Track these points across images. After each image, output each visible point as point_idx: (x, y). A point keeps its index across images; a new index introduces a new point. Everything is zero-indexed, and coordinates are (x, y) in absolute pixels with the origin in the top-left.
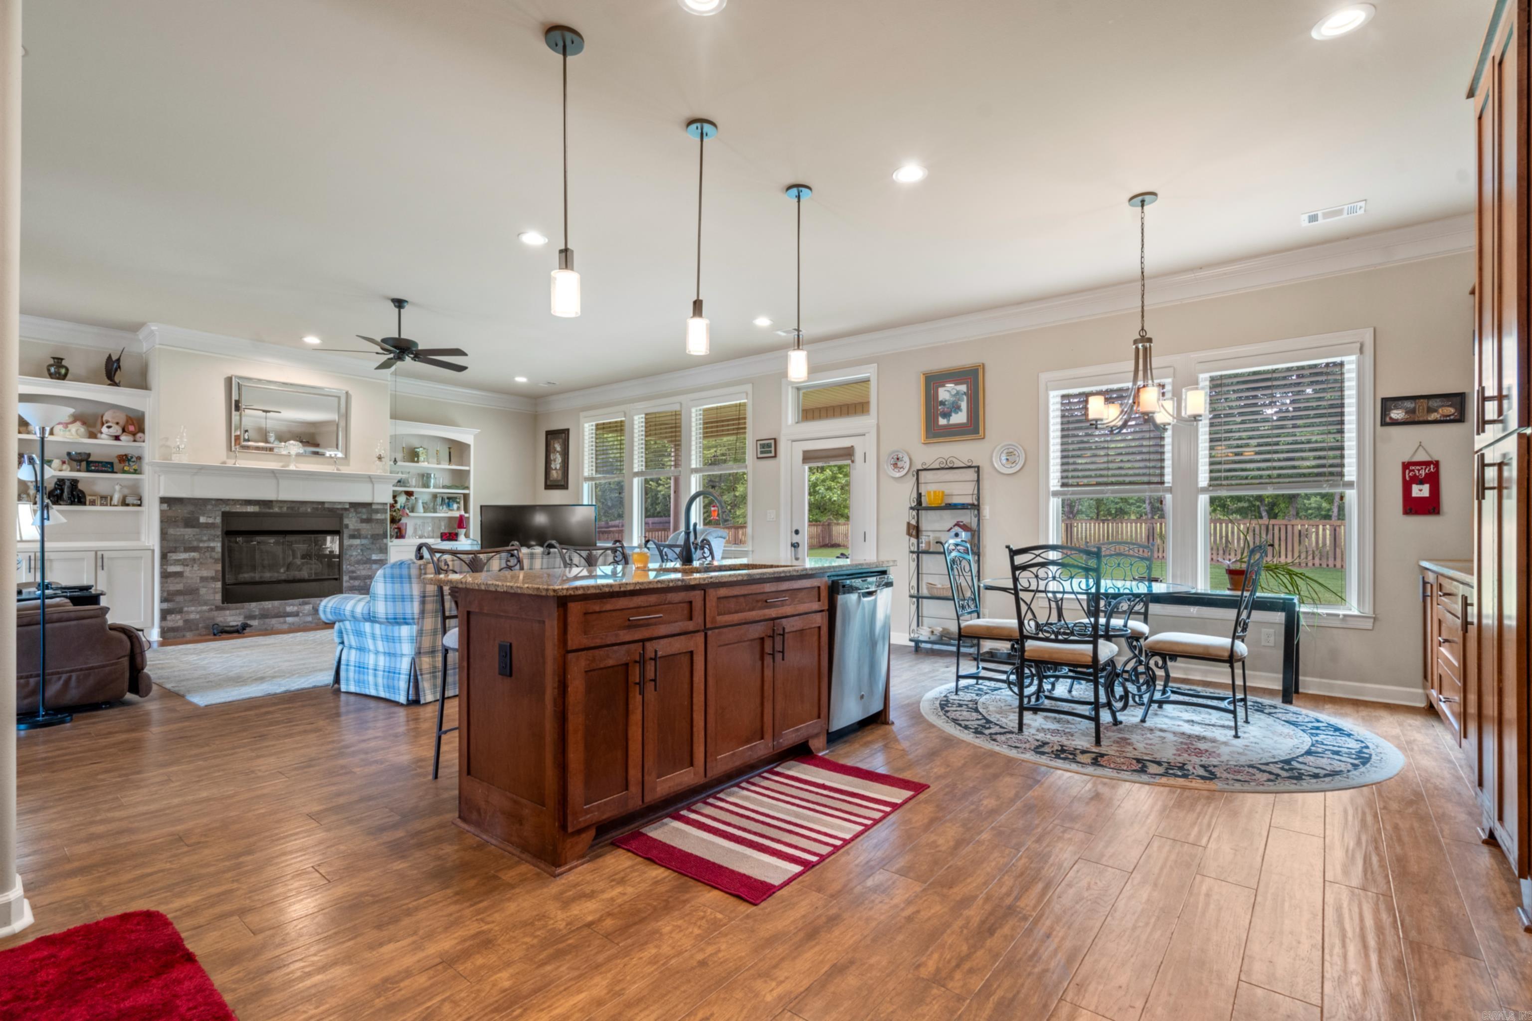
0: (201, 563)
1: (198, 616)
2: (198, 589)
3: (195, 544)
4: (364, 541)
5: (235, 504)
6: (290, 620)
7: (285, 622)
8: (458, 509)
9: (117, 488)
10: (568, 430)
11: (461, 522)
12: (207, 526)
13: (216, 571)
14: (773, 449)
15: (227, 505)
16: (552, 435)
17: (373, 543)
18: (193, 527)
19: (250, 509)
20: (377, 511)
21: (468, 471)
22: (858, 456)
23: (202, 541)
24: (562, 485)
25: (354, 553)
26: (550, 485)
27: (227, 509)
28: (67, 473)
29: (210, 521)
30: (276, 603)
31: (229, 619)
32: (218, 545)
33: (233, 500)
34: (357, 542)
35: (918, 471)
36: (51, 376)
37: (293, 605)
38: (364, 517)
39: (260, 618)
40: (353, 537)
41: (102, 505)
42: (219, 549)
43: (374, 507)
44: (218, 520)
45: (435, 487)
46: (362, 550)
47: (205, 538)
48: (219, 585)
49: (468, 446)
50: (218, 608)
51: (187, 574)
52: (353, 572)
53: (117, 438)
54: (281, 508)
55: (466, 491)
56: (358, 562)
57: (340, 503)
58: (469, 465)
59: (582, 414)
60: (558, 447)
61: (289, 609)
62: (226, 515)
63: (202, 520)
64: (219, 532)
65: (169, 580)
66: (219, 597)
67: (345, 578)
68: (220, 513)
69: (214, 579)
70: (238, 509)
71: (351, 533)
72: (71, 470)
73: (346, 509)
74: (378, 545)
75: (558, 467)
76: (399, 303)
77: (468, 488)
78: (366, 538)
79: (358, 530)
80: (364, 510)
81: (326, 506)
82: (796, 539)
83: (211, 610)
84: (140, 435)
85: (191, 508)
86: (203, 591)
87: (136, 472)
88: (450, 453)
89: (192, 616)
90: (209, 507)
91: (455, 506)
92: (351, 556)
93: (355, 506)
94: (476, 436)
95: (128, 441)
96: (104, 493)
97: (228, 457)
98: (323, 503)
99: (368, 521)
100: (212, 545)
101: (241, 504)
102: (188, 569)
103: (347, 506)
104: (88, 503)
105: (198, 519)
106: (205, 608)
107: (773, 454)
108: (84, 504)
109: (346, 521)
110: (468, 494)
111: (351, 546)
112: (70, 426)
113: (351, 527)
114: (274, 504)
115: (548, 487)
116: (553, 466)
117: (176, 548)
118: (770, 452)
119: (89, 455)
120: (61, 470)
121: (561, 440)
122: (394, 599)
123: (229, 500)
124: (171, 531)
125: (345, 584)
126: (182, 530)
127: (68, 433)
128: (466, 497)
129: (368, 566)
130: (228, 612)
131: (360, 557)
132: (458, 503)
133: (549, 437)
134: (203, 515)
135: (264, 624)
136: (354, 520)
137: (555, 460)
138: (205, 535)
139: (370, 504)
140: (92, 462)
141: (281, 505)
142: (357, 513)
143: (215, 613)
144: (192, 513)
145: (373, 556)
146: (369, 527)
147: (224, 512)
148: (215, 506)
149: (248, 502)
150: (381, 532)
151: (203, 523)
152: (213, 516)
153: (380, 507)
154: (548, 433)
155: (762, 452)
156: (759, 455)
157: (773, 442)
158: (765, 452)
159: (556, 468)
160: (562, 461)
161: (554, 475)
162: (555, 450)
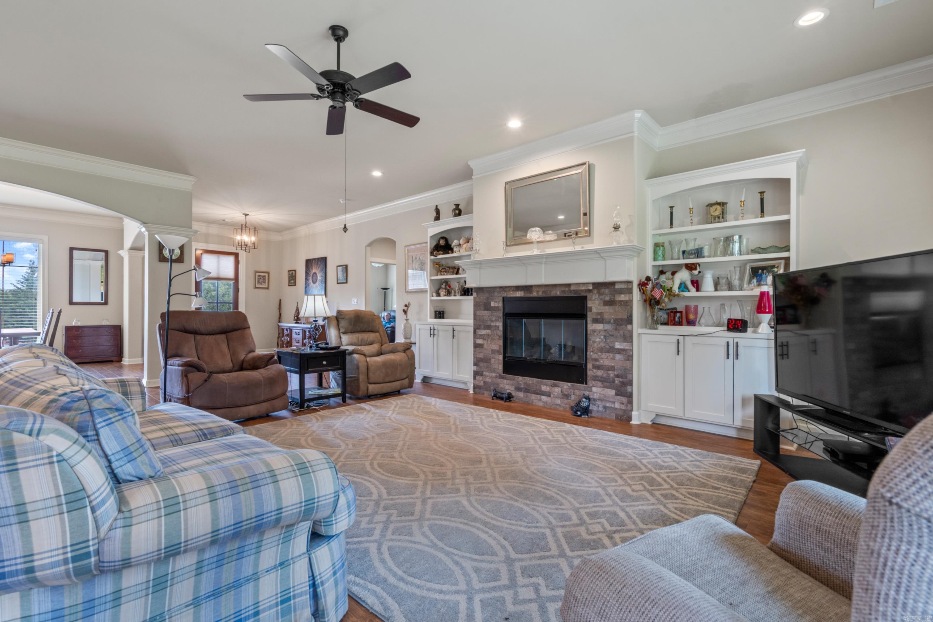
0: (492, 339)
1: (490, 381)
2: (490, 359)
3: (489, 323)
4: (608, 327)
5: (509, 291)
6: (544, 398)
7: (540, 400)
12: (496, 309)
13: (500, 346)
15: (506, 291)
17: (616, 329)
18: (488, 310)
19: (519, 294)
20: (620, 292)
23: (492, 321)
25: (598, 340)
27: (505, 295)
29: (496, 305)
30: (535, 380)
31: (507, 387)
32: (500, 324)
33: (508, 287)
34: (600, 327)
37: (547, 385)
38: (607, 298)
39: (524, 392)
40: (596, 321)
42: (501, 328)
43: (617, 286)
44: (501, 304)
45: (740, 253)
46: (605, 336)
47: (494, 319)
48: (501, 357)
49: (788, 183)
50: (501, 377)
51: (485, 346)
52: (596, 360)
54: (538, 292)
55: (785, 253)
56: (601, 350)
57: (584, 284)
61: (544, 388)
62: (504, 300)
63: (493, 304)
64: (500, 314)
65: (478, 349)
66: (501, 367)
67: (589, 366)
68: (501, 298)
69: (498, 352)
70: (512, 294)
71: (595, 317)
73: (589, 291)
74: (621, 332)
77: (788, 247)
78: (609, 322)
79: (601, 314)
80: (607, 291)
81: (572, 288)
83: (496, 377)
85: (487, 295)
86: (493, 361)
88: (762, 200)
89: (488, 380)
90: (496, 294)
92: (595, 342)
93: (598, 286)
94: (799, 165)
98: (569, 285)
99: (611, 303)
100: (497, 324)
101: (513, 290)
102: (485, 342)
103: (591, 288)
105: (490, 304)
106: (494, 375)
109: (589, 304)
110: (790, 258)
111: (594, 331)
113: (594, 310)
114: (534, 288)
117: (480, 325)
123: (506, 287)
124: (478, 313)
125: (589, 373)
126: (483, 312)
129: (611, 355)
130: (505, 381)
131: (602, 345)
134: (493, 300)
135: (527, 397)
136: (597, 302)
138: (494, 316)
139: (613, 284)
141: (538, 289)
142: (600, 294)
143: (499, 380)
144: (488, 299)
145: (616, 343)
146: (611, 311)
147: (503, 298)
148: (499, 292)
149: (518, 288)
150: (625, 317)
151: (493, 307)
152: (497, 300)
153: (623, 286)
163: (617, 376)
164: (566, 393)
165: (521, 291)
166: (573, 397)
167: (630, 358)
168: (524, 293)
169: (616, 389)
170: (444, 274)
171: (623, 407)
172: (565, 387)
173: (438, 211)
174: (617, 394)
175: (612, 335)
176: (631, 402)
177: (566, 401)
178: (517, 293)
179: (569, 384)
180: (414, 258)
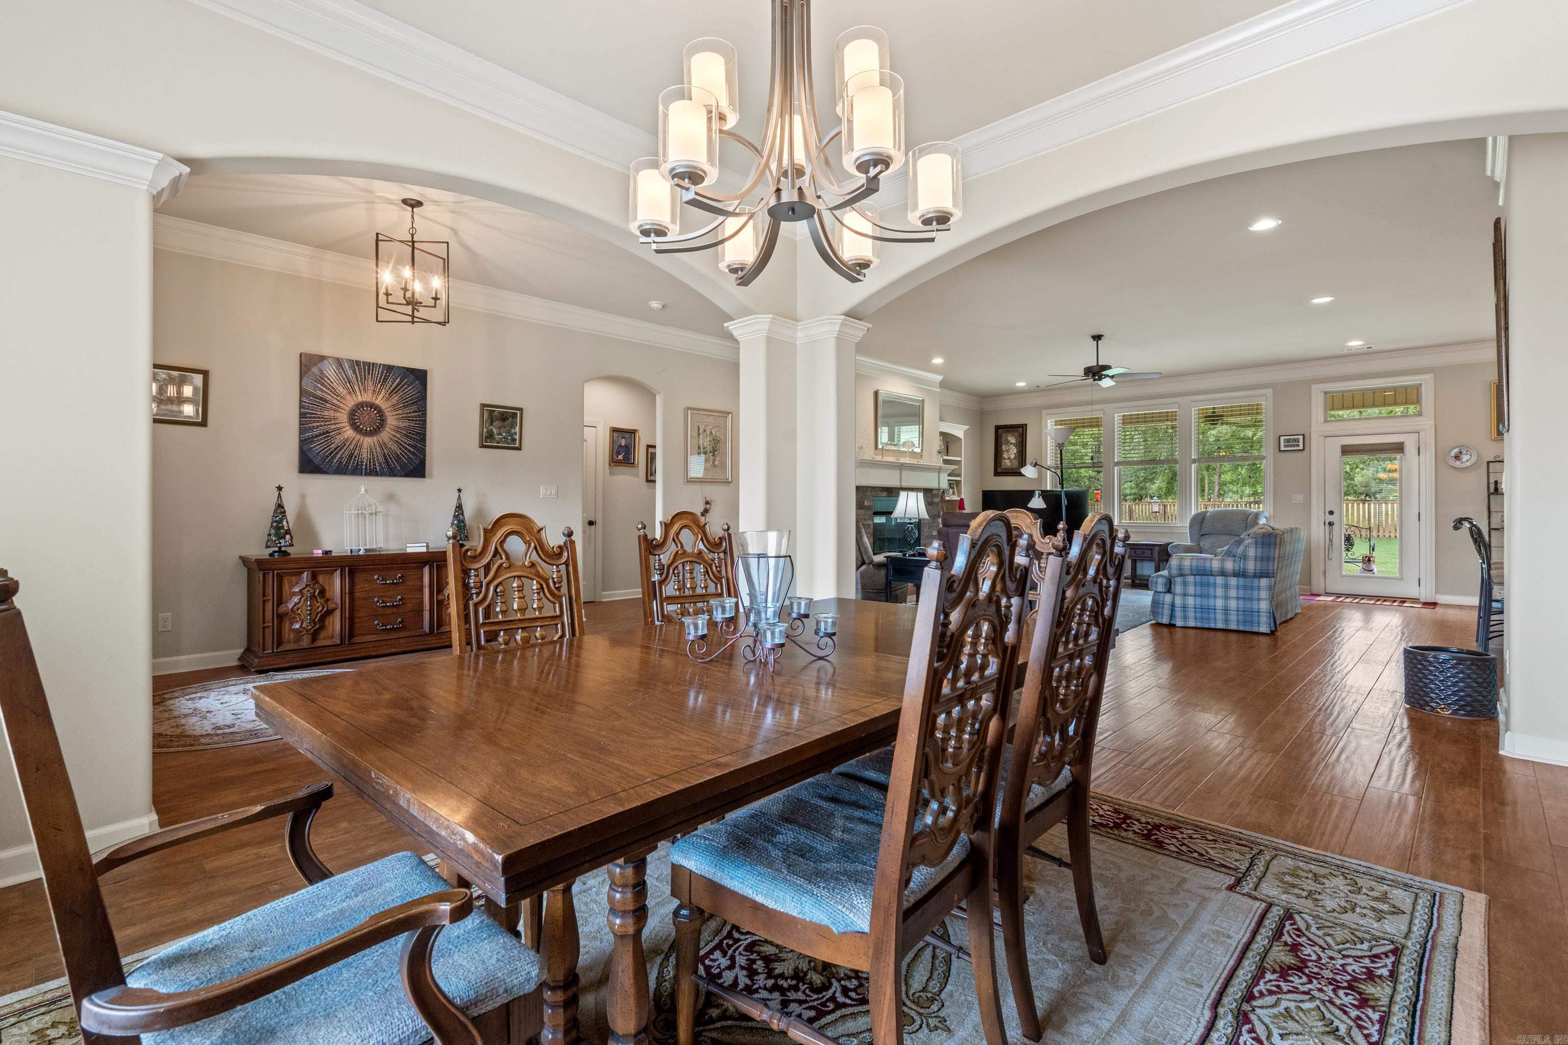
3: (863, 522)
5: (878, 491)
10: (1025, 425)
11: (961, 505)
12: (868, 508)
14: (1301, 444)
15: (875, 491)
16: (1001, 431)
17: (933, 522)
18: (865, 509)
20: (935, 496)
21: (960, 462)
22: (1410, 449)
23: (866, 520)
24: (1018, 472)
26: (999, 471)
27: (875, 494)
29: (869, 504)
33: (879, 488)
35: (1488, 463)
43: (934, 492)
49: (959, 440)
55: (959, 479)
58: (960, 456)
59: (1044, 412)
60: (1012, 440)
63: (867, 503)
70: (879, 494)
75: (1012, 456)
76: (1099, 338)
77: (959, 476)
82: (1330, 518)
85: (861, 494)
88: (948, 446)
91: (951, 491)
93: (926, 491)
94: (965, 432)
100: (869, 522)
101: (880, 491)
105: (864, 503)
107: (1301, 447)
110: (961, 481)
115: (997, 474)
116: (1005, 455)
118: (1298, 446)
121: (1016, 434)
122: (1262, 559)
123: (877, 488)
128: (958, 483)
133: (1000, 431)
137: (1008, 451)
138: (867, 514)
144: (864, 498)
147: (872, 497)
148: (868, 492)
149: (883, 489)
151: (866, 506)
152: (870, 500)
153: (936, 492)
154: (998, 428)
155: (1286, 446)
156: (1282, 448)
157: (1301, 438)
158: (1291, 446)
159: (1009, 458)
160: (1018, 451)
161: (1007, 463)
162: (1008, 442)
165: (885, 492)
168: (888, 493)
178: (883, 493)
180: (701, 430)
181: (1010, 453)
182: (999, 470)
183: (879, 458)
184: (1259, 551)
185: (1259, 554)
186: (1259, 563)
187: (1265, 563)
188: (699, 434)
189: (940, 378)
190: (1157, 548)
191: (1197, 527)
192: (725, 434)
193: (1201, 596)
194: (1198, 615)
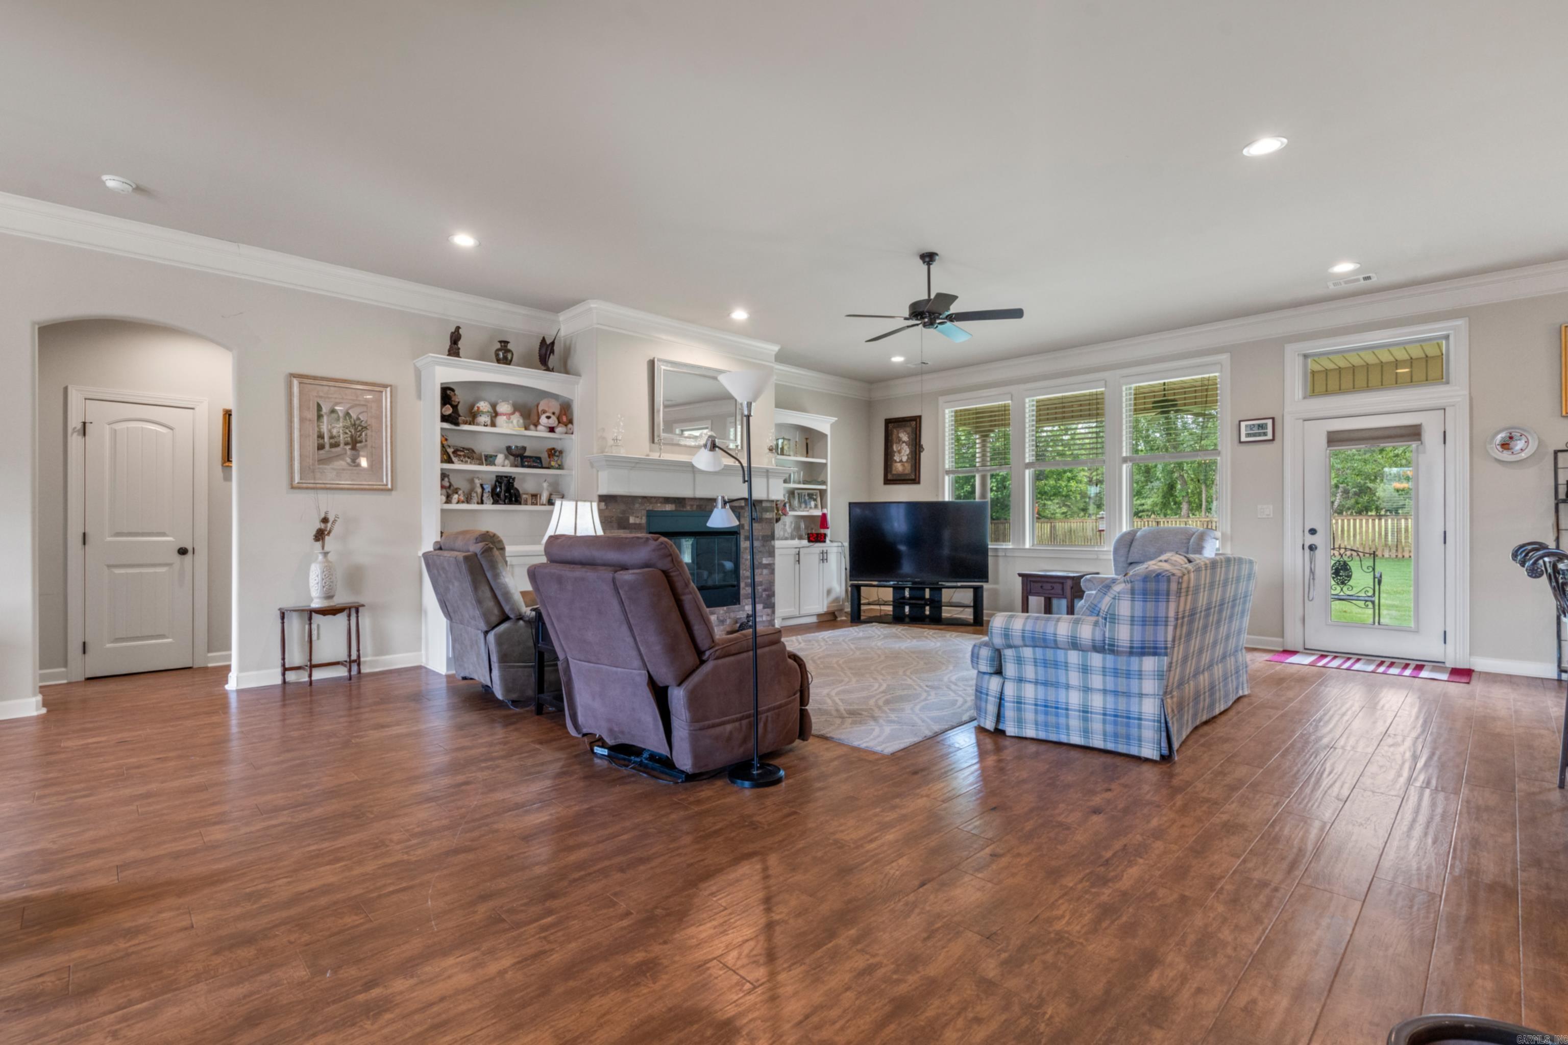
4: (756, 544)
5: (656, 503)
8: (816, 506)
9: (545, 485)
10: (920, 417)
11: (823, 521)
12: (636, 527)
14: (1269, 430)
15: (651, 503)
16: (892, 425)
17: (763, 546)
18: (624, 528)
19: (669, 507)
20: (766, 510)
21: (825, 465)
22: (1431, 436)
24: (914, 479)
26: (891, 479)
27: (650, 507)
28: (508, 470)
29: (638, 521)
33: (655, 497)
35: (1556, 452)
36: (499, 361)
40: (747, 538)
41: (533, 504)
43: (764, 504)
44: (644, 520)
45: (794, 482)
49: (825, 436)
52: (748, 577)
53: (552, 430)
54: (692, 506)
55: (823, 487)
58: (826, 458)
59: (941, 400)
60: (904, 437)
62: (650, 515)
63: (632, 520)
67: (742, 585)
68: (645, 512)
70: (660, 507)
71: (746, 534)
72: (511, 466)
74: (767, 548)
75: (905, 459)
76: (928, 258)
77: (824, 483)
78: (758, 539)
82: (1310, 540)
84: (570, 426)
85: (622, 507)
87: (560, 467)
88: (807, 444)
90: (637, 506)
91: (813, 503)
94: (832, 426)
95: (561, 433)
96: (534, 492)
97: (651, 450)
99: (759, 520)
101: (661, 503)
103: (743, 504)
104: (522, 502)
105: (628, 519)
107: (1270, 437)
108: (520, 503)
110: (825, 491)
111: (746, 549)
112: (512, 417)
113: (746, 527)
114: (687, 502)
115: (888, 481)
116: (897, 458)
118: (1265, 434)
119: (524, 448)
120: (503, 466)
121: (909, 429)
122: (1144, 621)
123: (651, 497)
126: (616, 531)
127: (510, 425)
128: (823, 493)
129: (760, 571)
132: (815, 500)
133: (890, 426)
134: (632, 514)
137: (899, 452)
139: (761, 502)
140: (527, 457)
141: (692, 503)
142: (752, 511)
144: (624, 512)
145: (764, 559)
146: (760, 528)
147: (648, 511)
148: (642, 504)
149: (667, 500)
150: (770, 533)
151: (632, 524)
152: (639, 515)
153: (768, 504)
154: (888, 422)
155: (1248, 435)
156: (1243, 439)
157: (1270, 422)
158: (1255, 435)
159: (901, 461)
160: (911, 452)
161: (898, 468)
162: (900, 441)
163: (765, 590)
164: (721, 618)
165: (671, 503)
166: (728, 621)
167: (772, 572)
168: (676, 506)
169: (763, 603)
170: (466, 462)
171: (769, 618)
172: (722, 612)
173: (455, 338)
174: (764, 608)
175: (760, 552)
176: (773, 612)
177: (722, 627)
178: (667, 506)
179: (725, 608)
180: (325, 410)
181: (903, 453)
182: (890, 477)
183: (655, 456)
184: (1139, 605)
185: (1138, 613)
186: (1138, 629)
187: (1150, 629)
188: (320, 417)
189: (776, 348)
190: (1069, 583)
191: (1123, 551)
192: (379, 418)
193: (1046, 684)
194: (1041, 718)
